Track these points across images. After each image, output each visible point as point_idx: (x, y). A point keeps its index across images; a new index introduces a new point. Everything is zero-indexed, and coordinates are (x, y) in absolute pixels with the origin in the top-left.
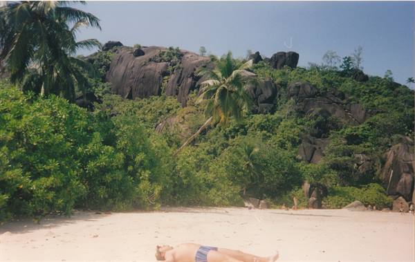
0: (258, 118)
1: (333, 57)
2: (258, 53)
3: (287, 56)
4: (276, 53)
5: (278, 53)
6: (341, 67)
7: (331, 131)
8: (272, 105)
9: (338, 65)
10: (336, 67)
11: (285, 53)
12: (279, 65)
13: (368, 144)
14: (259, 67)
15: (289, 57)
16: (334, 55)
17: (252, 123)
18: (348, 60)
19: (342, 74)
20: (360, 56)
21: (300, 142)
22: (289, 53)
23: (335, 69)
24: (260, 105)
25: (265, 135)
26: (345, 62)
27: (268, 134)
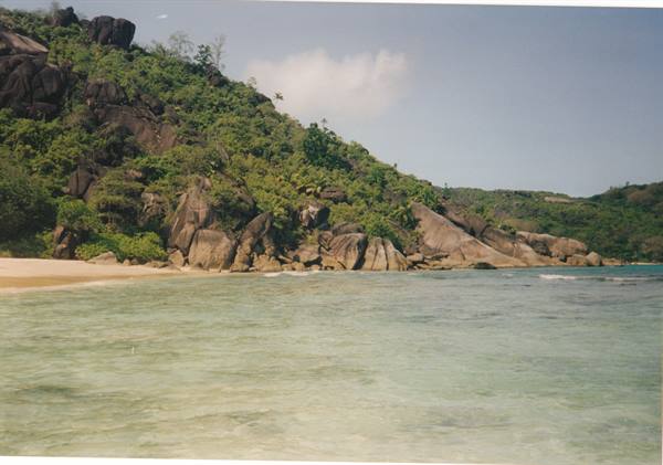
0: (24, 125)
1: (184, 42)
2: (71, 9)
3: (115, 24)
4: (99, 15)
5: (102, 17)
6: (195, 58)
7: (125, 158)
8: (54, 107)
9: (191, 55)
10: (187, 57)
11: (113, 19)
12: (101, 37)
13: (166, 182)
14: (69, 33)
15: (119, 27)
16: (186, 39)
17: (12, 132)
18: (205, 51)
19: (195, 69)
20: (222, 49)
21: (75, 168)
22: (119, 21)
23: (186, 60)
24: (34, 103)
25: (27, 152)
26: (201, 52)
27: (32, 151)
